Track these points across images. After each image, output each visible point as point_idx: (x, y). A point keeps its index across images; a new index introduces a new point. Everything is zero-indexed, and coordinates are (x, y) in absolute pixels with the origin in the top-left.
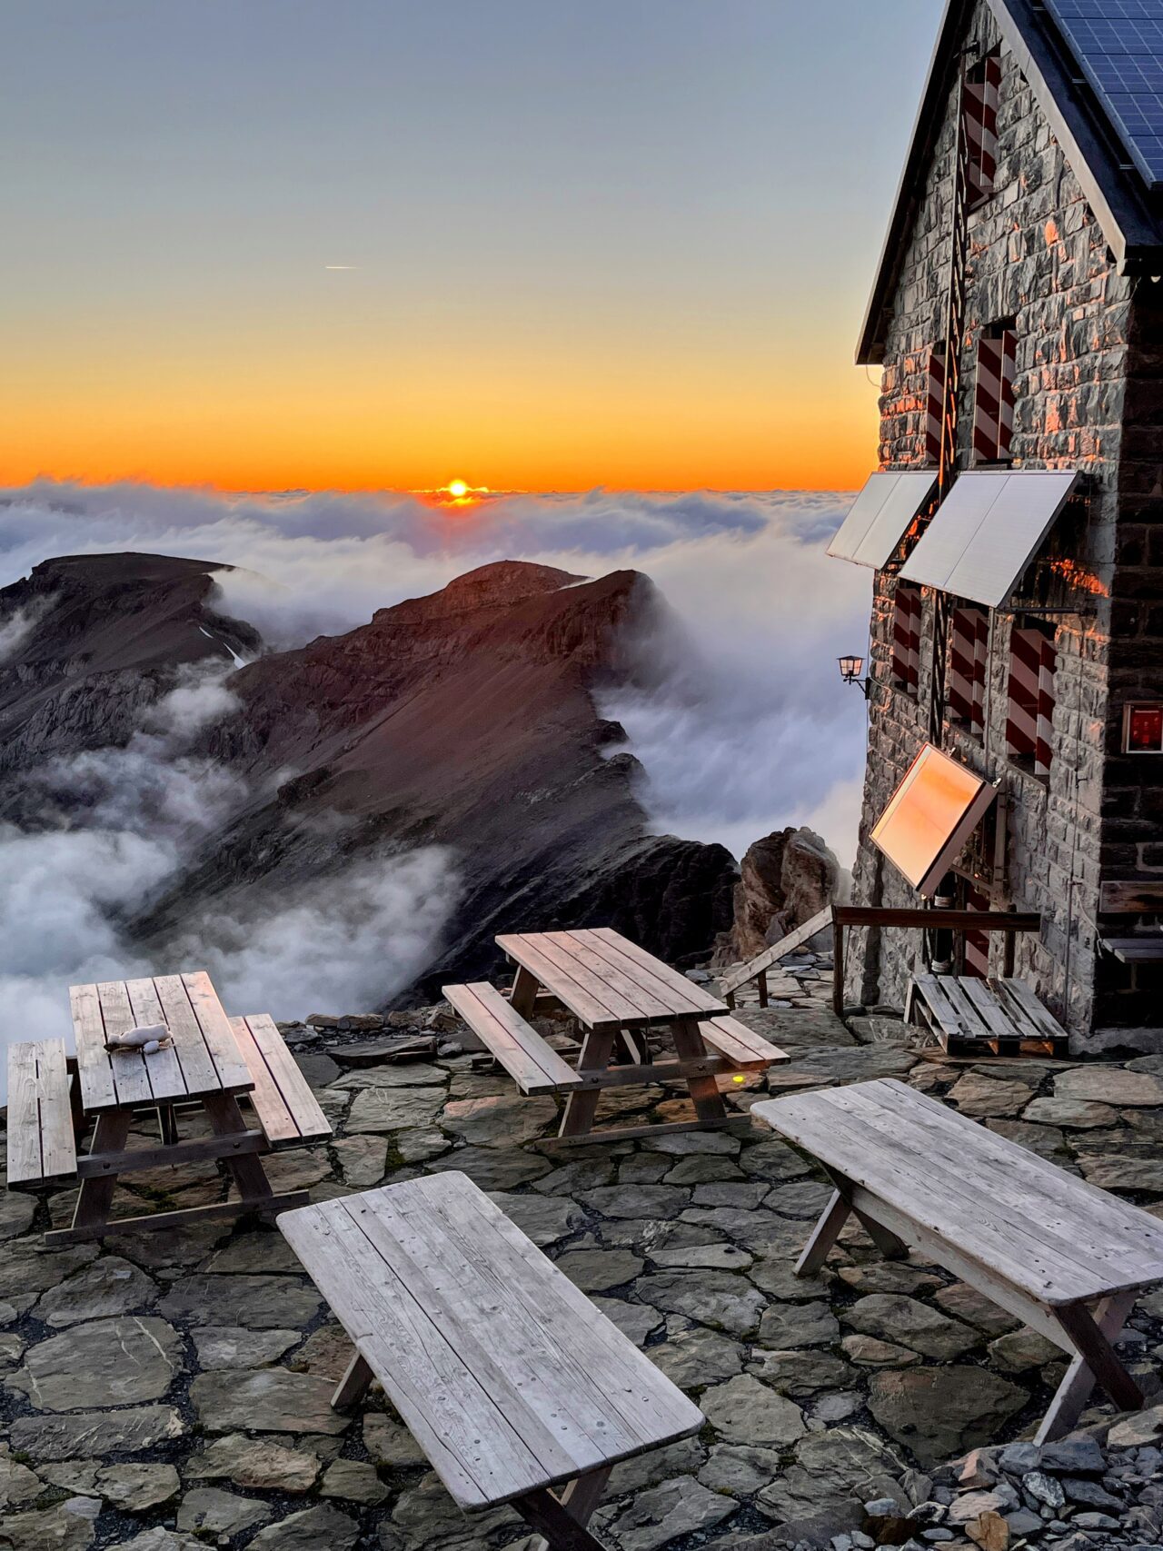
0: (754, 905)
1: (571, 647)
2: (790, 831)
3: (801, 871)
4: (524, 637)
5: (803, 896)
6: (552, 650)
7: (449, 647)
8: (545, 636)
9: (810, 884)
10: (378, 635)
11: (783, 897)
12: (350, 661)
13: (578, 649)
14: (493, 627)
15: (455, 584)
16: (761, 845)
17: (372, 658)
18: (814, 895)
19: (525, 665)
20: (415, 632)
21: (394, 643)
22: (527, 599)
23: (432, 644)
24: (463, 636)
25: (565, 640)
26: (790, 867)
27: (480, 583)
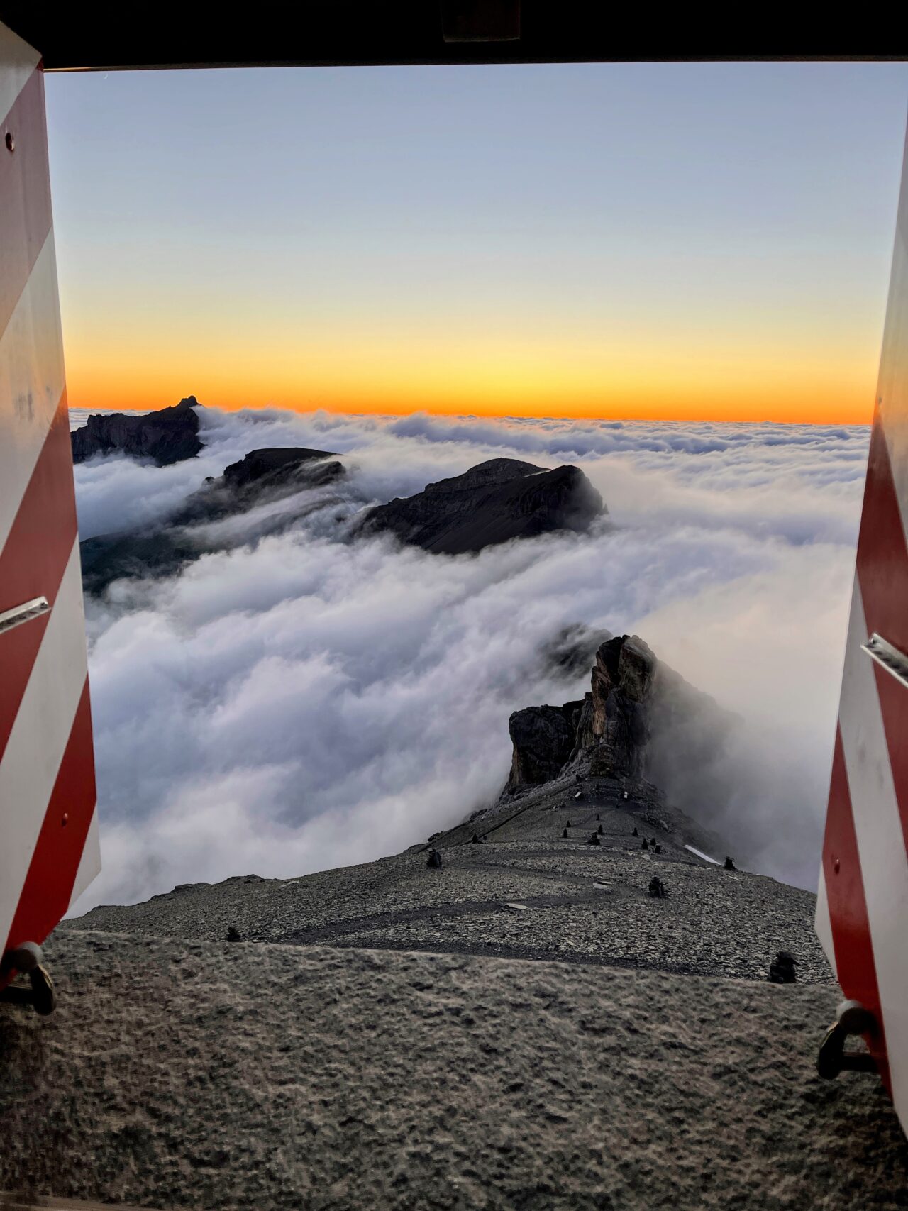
0: (602, 681)
1: (533, 509)
2: (626, 637)
3: (628, 664)
4: (508, 503)
5: (631, 680)
6: (523, 511)
7: (466, 507)
8: (519, 502)
9: (634, 672)
10: (427, 499)
11: (619, 678)
12: (411, 513)
13: (537, 511)
14: (490, 496)
15: (472, 471)
16: (607, 645)
17: (424, 512)
18: (637, 679)
19: (507, 518)
20: (447, 498)
21: (436, 503)
22: (511, 480)
23: (457, 504)
24: (474, 500)
25: (530, 505)
26: (623, 661)
27: (486, 470)
